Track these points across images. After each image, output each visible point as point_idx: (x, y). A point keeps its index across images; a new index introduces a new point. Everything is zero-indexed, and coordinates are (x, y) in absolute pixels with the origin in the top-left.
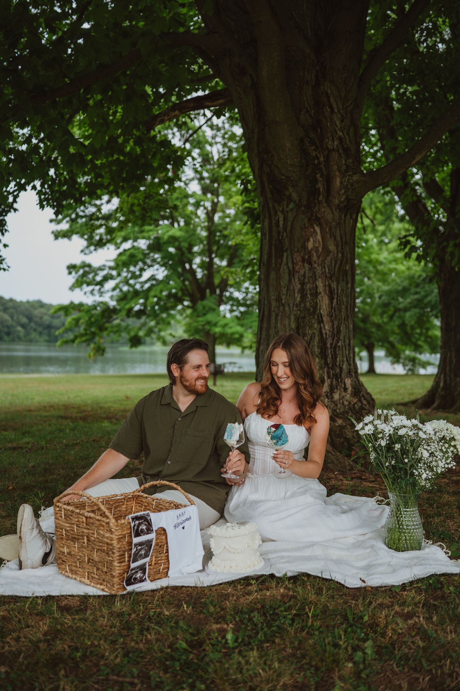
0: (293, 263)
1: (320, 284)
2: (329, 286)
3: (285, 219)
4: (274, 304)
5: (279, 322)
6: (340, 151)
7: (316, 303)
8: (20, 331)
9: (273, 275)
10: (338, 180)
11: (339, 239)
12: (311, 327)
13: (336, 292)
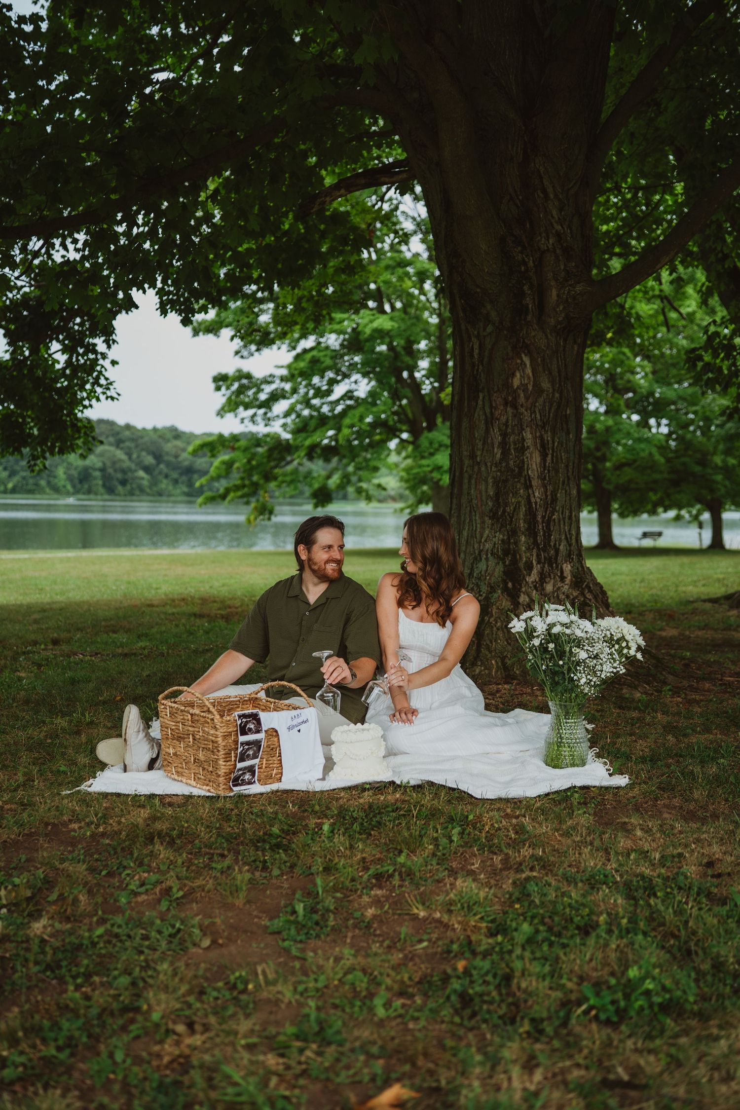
0: (491, 407)
1: (528, 435)
2: (541, 438)
3: (481, 347)
4: (467, 462)
5: (473, 486)
6: (558, 251)
7: (523, 462)
8: (143, 478)
9: (465, 424)
10: (554, 293)
11: (555, 373)
12: (515, 494)
13: (550, 445)
